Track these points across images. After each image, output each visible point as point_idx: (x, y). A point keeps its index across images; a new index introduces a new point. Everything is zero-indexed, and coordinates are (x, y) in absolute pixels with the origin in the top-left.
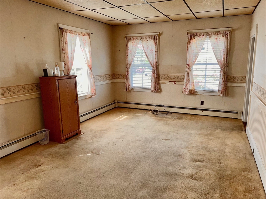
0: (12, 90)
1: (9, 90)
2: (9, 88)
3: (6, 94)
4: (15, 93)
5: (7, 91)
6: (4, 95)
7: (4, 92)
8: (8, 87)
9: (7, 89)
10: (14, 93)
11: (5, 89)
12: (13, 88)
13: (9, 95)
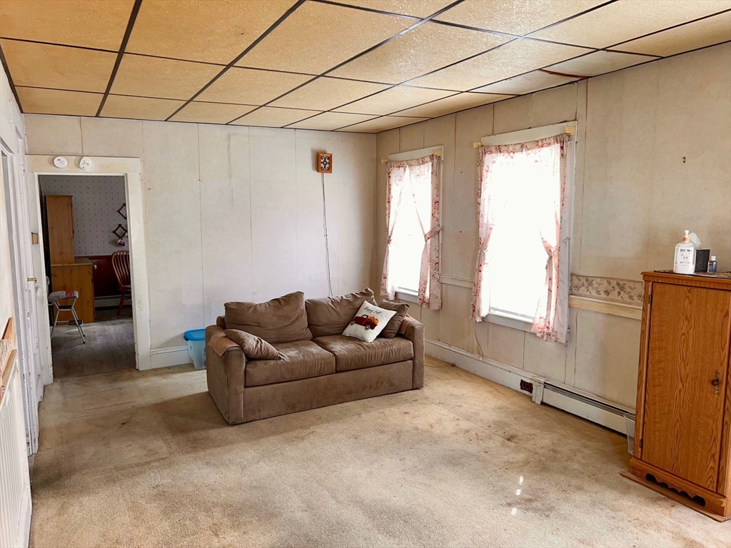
0: (628, 290)
1: (622, 288)
2: (621, 283)
3: (614, 295)
4: (634, 297)
5: (617, 289)
6: (609, 294)
7: (610, 288)
8: (622, 280)
9: (618, 284)
10: (631, 297)
11: (614, 283)
12: (631, 284)
13: (620, 298)
